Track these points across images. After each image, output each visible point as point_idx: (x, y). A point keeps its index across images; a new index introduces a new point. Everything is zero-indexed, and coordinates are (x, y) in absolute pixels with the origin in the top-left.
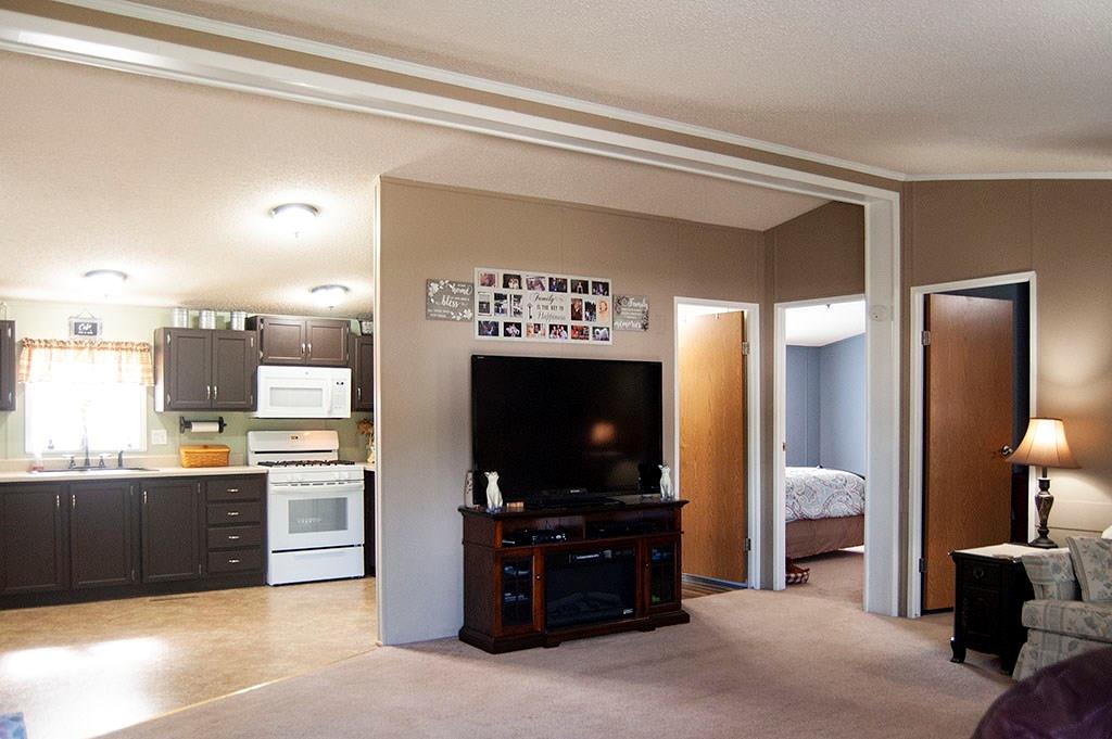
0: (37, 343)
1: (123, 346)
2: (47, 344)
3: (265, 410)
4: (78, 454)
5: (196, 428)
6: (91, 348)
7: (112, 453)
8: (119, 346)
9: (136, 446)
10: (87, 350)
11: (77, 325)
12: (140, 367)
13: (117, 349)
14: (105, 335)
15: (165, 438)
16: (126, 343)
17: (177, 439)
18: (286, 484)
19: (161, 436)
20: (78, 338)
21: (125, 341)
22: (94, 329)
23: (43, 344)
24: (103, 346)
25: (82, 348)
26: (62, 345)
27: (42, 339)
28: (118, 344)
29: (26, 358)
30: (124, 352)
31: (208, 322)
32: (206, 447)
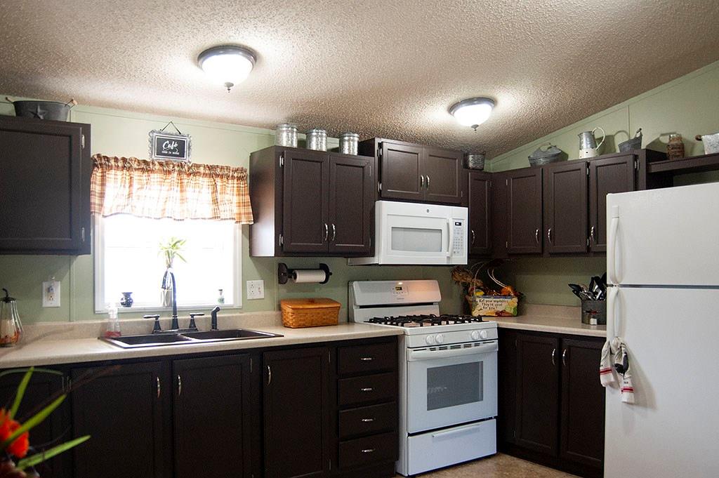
0: (112, 162)
1: (218, 171)
2: (126, 164)
3: (385, 254)
4: (163, 312)
5: (302, 278)
6: (180, 173)
7: (205, 310)
8: (213, 172)
9: (229, 301)
10: (175, 175)
11: (160, 141)
12: (235, 199)
13: (210, 176)
14: (195, 157)
15: (262, 289)
16: (222, 168)
17: (276, 291)
18: (423, 348)
19: (258, 289)
20: (162, 159)
21: (220, 165)
22: (181, 148)
23: (120, 164)
24: (193, 171)
25: (169, 172)
26: (145, 167)
27: (119, 158)
28: (211, 168)
29: (98, 182)
30: (218, 180)
31: (320, 142)
32: (312, 301)
